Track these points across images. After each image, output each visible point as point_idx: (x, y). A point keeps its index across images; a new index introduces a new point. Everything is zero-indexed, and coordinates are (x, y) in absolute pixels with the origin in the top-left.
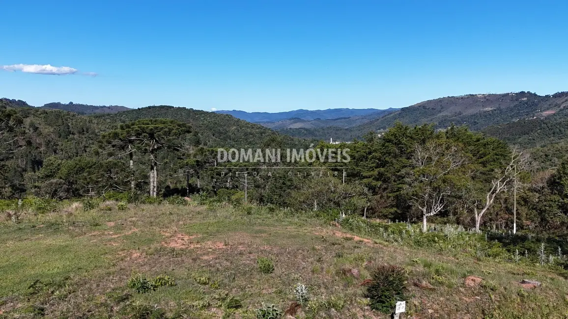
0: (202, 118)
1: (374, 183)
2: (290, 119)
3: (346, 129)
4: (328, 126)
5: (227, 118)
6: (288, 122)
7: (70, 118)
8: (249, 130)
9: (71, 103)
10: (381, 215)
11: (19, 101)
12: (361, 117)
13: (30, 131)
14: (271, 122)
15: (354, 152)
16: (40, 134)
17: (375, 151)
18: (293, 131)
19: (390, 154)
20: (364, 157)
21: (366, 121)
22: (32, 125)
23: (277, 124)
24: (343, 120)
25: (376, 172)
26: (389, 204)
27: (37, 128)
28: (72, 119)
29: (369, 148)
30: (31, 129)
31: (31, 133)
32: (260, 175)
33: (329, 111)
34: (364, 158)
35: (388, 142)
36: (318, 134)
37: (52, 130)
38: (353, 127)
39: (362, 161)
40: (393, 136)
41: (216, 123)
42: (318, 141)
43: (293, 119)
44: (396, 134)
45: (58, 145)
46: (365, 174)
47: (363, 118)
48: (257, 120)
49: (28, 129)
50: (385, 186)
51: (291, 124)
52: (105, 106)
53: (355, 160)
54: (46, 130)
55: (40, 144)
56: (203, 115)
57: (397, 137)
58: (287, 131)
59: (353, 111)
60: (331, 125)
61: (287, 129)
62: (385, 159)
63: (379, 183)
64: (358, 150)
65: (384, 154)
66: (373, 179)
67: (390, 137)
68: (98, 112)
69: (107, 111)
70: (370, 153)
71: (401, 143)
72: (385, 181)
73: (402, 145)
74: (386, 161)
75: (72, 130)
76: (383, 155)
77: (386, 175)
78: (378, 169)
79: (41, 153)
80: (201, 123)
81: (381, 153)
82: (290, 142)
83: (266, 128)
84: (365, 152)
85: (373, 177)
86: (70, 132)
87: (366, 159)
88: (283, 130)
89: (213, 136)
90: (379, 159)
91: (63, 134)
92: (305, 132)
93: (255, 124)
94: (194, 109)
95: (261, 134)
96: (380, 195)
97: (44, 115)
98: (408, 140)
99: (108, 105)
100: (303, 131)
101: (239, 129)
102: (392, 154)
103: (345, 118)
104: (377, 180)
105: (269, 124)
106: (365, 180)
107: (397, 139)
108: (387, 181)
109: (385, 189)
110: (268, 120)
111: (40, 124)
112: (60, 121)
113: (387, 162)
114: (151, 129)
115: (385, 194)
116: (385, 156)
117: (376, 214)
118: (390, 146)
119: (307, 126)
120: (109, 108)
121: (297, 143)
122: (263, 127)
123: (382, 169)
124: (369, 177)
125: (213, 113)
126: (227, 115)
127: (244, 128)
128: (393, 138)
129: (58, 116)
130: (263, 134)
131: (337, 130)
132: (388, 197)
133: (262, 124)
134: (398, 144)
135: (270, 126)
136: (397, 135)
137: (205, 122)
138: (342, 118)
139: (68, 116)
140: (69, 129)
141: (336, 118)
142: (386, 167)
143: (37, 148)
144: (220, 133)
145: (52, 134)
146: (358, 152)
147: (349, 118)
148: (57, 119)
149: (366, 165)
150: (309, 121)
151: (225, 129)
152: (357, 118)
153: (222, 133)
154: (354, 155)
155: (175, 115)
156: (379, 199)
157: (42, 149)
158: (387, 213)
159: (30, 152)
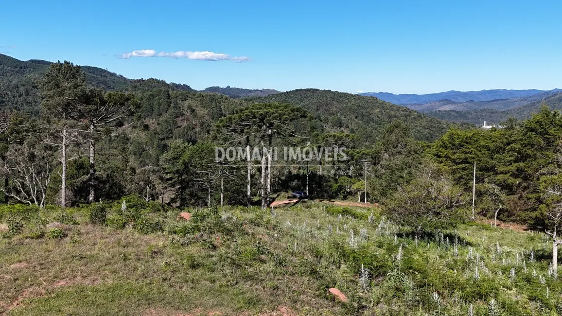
0: (346, 101)
1: (511, 180)
2: (440, 101)
3: (502, 112)
4: (481, 108)
5: (372, 100)
6: (437, 103)
7: (222, 101)
8: (393, 113)
9: (228, 87)
10: (518, 219)
11: (184, 85)
12: (520, 99)
13: (188, 113)
14: (419, 104)
15: (489, 141)
16: (196, 116)
17: (515, 141)
18: (443, 114)
19: (532, 146)
20: (501, 148)
21: (525, 103)
22: (190, 107)
23: (425, 106)
24: (499, 102)
25: (513, 167)
26: (530, 207)
27: (194, 110)
28: (224, 102)
29: (506, 138)
30: (189, 111)
31: (188, 114)
32: (381, 165)
33: (484, 93)
34: (500, 150)
35: (531, 131)
36: (470, 117)
37: (206, 112)
38: (511, 110)
39: (498, 152)
40: (538, 124)
41: (359, 106)
42: (468, 125)
43: (443, 100)
44: (541, 122)
45: (211, 126)
46: (500, 169)
47: (522, 100)
48: (404, 101)
49: (186, 111)
50: (525, 184)
51: (440, 106)
52: (258, 90)
53: (490, 152)
54: (201, 112)
55: (196, 125)
56: (348, 98)
57: (543, 125)
58: (436, 114)
59: (512, 92)
60: (485, 107)
61: (436, 112)
62: (525, 151)
63: (517, 181)
64: (494, 139)
65: (526, 146)
66: (511, 176)
67: (533, 125)
68: (251, 95)
69: (260, 94)
70: (508, 144)
71: (547, 133)
72: (526, 178)
73: (550, 135)
74: (527, 154)
75: (224, 113)
76: (524, 148)
77: (527, 171)
78: (517, 164)
79: (196, 133)
80: (345, 105)
81: (522, 145)
82: (437, 125)
83: (413, 110)
84: (502, 143)
85: (511, 173)
86: (222, 114)
87: (503, 150)
88: (431, 112)
89: (356, 118)
90: (519, 153)
91: (216, 116)
92: (456, 115)
93: (400, 106)
94: (339, 92)
95: (406, 117)
96: (518, 195)
97: (200, 98)
98: (558, 130)
99: (260, 89)
100: (453, 113)
101: (383, 111)
102: (536, 146)
103: (502, 100)
104: (515, 176)
105: (417, 106)
106: (500, 177)
107: (542, 128)
108: (528, 179)
109: (525, 188)
110: (415, 102)
111: (196, 106)
112: (214, 104)
113: (528, 156)
114: (261, 115)
115: (524, 194)
116: (526, 149)
117: (512, 218)
118: (533, 136)
119: (458, 108)
120: (261, 91)
121: (445, 126)
122: (409, 109)
123: (522, 164)
124: (506, 173)
125: (358, 95)
126: (372, 97)
127: (388, 111)
128: (537, 126)
129: (212, 99)
130: (408, 117)
131: (493, 113)
132: (529, 199)
133: (409, 107)
134: (544, 134)
135: (418, 108)
136: (543, 123)
137: (349, 104)
138: (499, 100)
139: (221, 100)
140: (221, 111)
141: (492, 100)
142: (527, 162)
143: (193, 128)
144: (363, 116)
145: (206, 116)
146: (494, 142)
147: (506, 100)
148: (212, 102)
149: (503, 158)
150: (461, 103)
151: (369, 112)
152: (516, 99)
153: (364, 115)
154: (488, 145)
155: (321, 98)
156: (516, 200)
157: (198, 129)
158: (527, 218)
159: (187, 133)
